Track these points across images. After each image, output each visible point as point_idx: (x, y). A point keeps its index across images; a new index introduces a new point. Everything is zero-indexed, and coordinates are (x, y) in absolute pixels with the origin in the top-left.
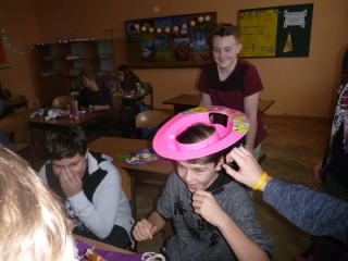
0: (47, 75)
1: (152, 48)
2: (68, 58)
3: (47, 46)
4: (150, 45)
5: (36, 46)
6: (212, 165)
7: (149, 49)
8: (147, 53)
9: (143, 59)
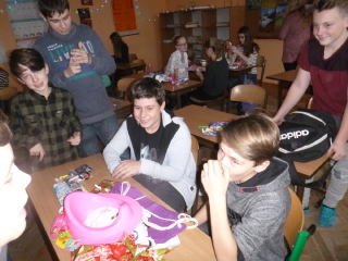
0: (168, 41)
1: (273, 16)
2: (187, 26)
3: (171, 14)
4: (270, 12)
5: (162, 15)
6: (252, 163)
7: (269, 17)
8: (266, 22)
9: (261, 29)
